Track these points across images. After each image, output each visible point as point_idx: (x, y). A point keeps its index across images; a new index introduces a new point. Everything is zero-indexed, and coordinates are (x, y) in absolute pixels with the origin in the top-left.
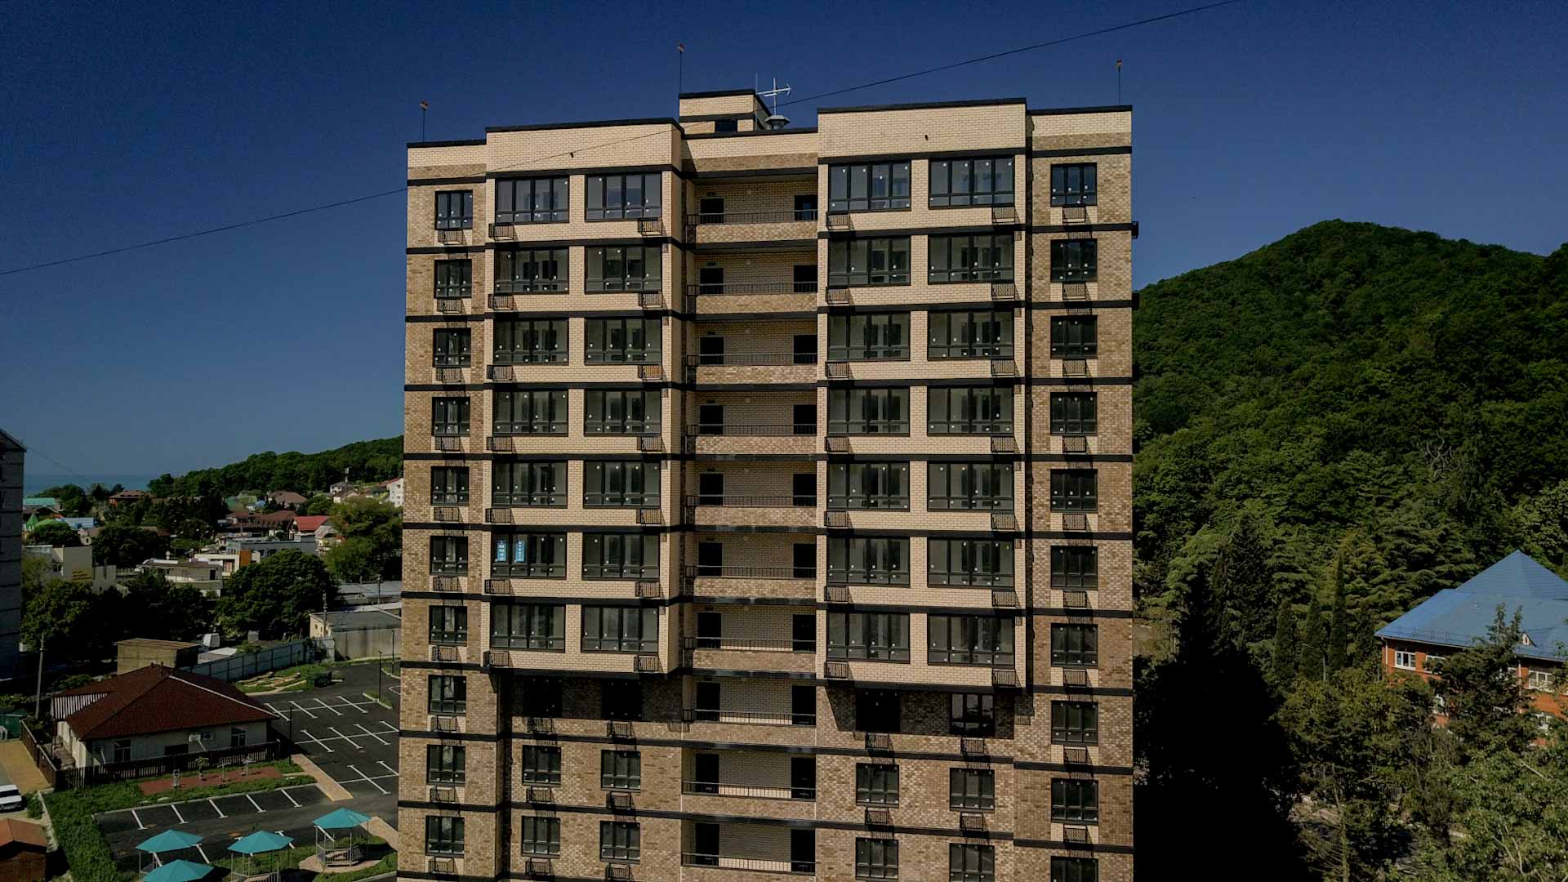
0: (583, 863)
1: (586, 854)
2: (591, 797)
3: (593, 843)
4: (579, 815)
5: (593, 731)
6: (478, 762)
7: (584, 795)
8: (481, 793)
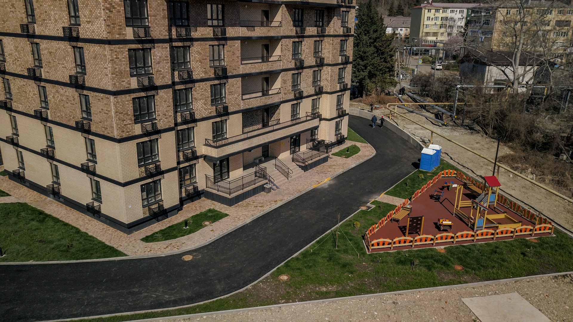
0: (205, 109)
1: (205, 104)
2: (206, 73)
3: (208, 97)
4: (201, 83)
5: (205, 34)
6: (160, 57)
7: (203, 72)
8: (163, 77)
